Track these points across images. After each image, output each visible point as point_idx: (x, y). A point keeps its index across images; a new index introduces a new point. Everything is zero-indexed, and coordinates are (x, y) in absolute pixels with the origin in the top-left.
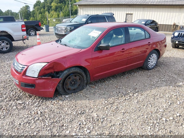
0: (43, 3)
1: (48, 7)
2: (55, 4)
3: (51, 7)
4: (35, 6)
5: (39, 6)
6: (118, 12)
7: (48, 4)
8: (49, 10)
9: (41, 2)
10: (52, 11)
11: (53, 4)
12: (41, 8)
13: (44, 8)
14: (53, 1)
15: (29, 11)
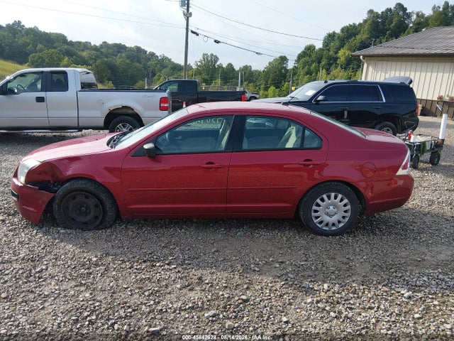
0: (320, 49)
1: (330, 58)
2: (348, 52)
3: (336, 59)
4: (300, 57)
5: (310, 56)
6: (445, 74)
7: (331, 53)
8: (330, 65)
9: (314, 49)
10: (336, 67)
11: (341, 53)
12: (313, 62)
13: (319, 62)
14: (343, 47)
15: (285, 68)
